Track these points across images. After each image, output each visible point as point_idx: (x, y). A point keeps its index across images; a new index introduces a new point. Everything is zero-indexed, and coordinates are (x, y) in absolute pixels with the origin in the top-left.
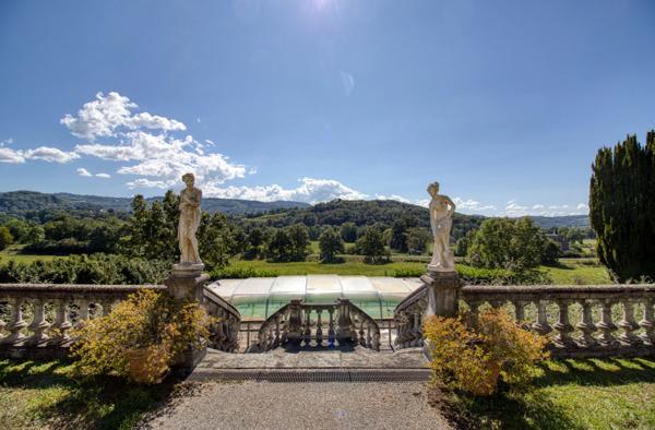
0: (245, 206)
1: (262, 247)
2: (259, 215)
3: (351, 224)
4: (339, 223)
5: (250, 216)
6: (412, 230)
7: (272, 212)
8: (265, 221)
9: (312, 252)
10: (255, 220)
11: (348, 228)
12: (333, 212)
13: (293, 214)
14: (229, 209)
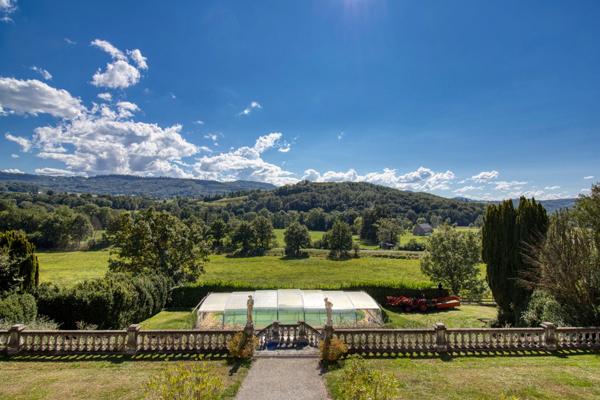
0: (200, 186)
1: (224, 240)
2: (217, 198)
3: (319, 211)
4: (306, 209)
5: (207, 200)
6: (383, 221)
7: (232, 195)
8: (224, 205)
9: (276, 246)
10: (214, 203)
11: (316, 215)
12: (299, 195)
13: (255, 198)
14: (182, 190)
